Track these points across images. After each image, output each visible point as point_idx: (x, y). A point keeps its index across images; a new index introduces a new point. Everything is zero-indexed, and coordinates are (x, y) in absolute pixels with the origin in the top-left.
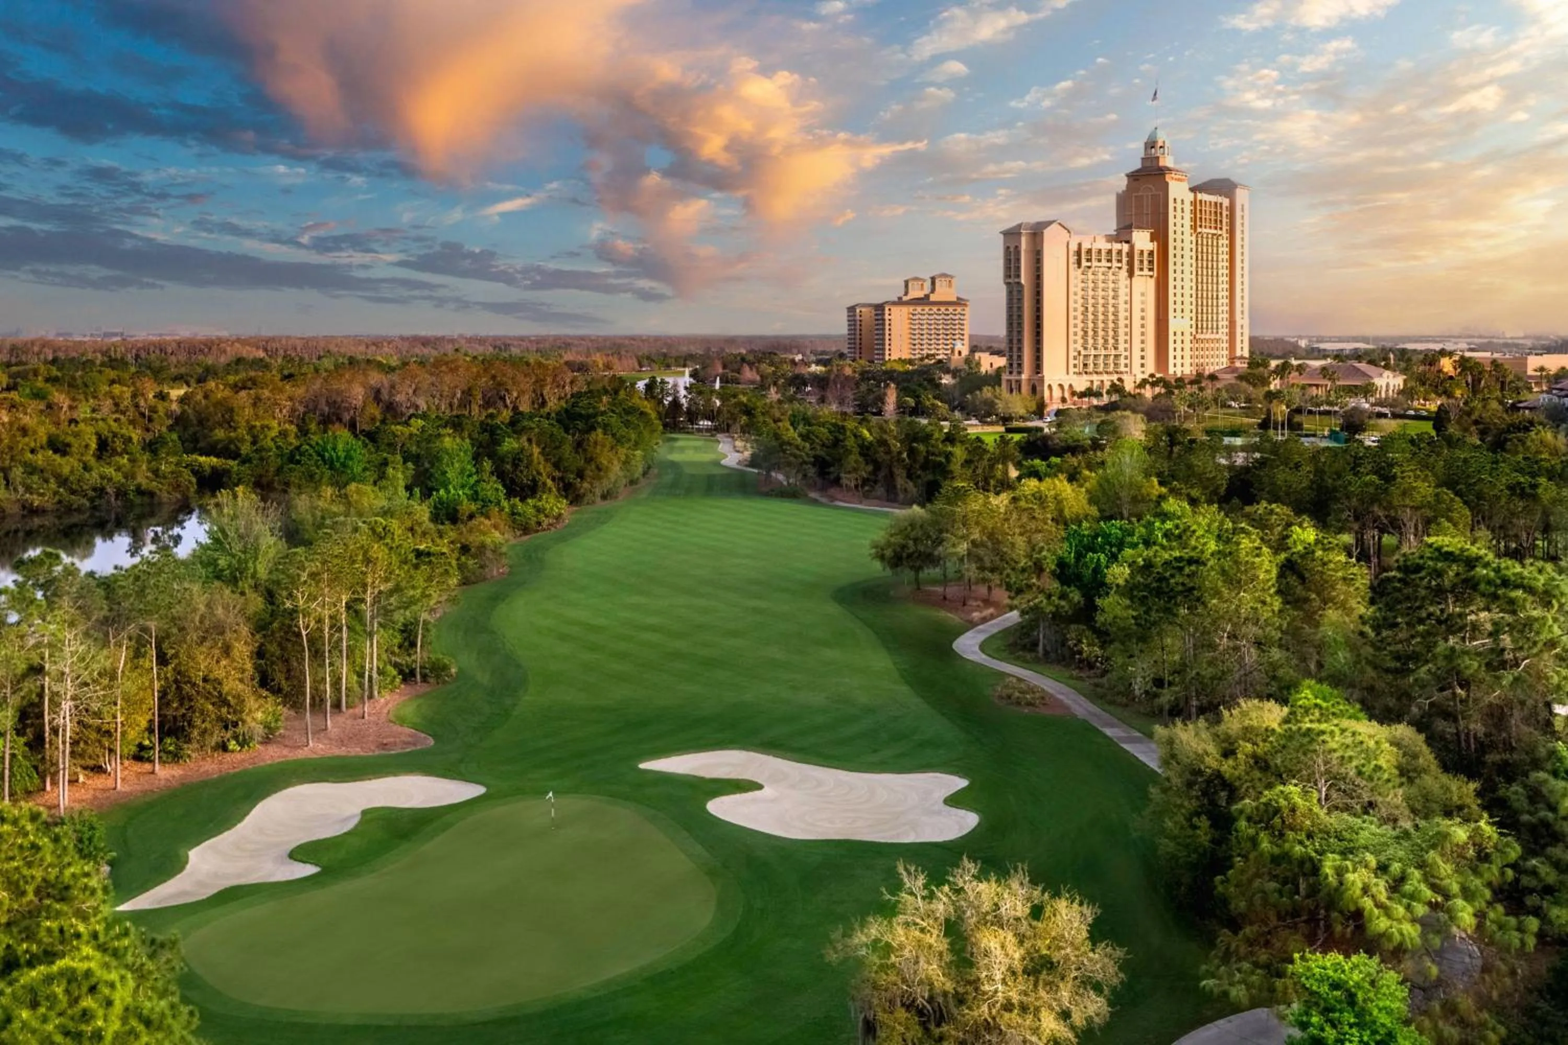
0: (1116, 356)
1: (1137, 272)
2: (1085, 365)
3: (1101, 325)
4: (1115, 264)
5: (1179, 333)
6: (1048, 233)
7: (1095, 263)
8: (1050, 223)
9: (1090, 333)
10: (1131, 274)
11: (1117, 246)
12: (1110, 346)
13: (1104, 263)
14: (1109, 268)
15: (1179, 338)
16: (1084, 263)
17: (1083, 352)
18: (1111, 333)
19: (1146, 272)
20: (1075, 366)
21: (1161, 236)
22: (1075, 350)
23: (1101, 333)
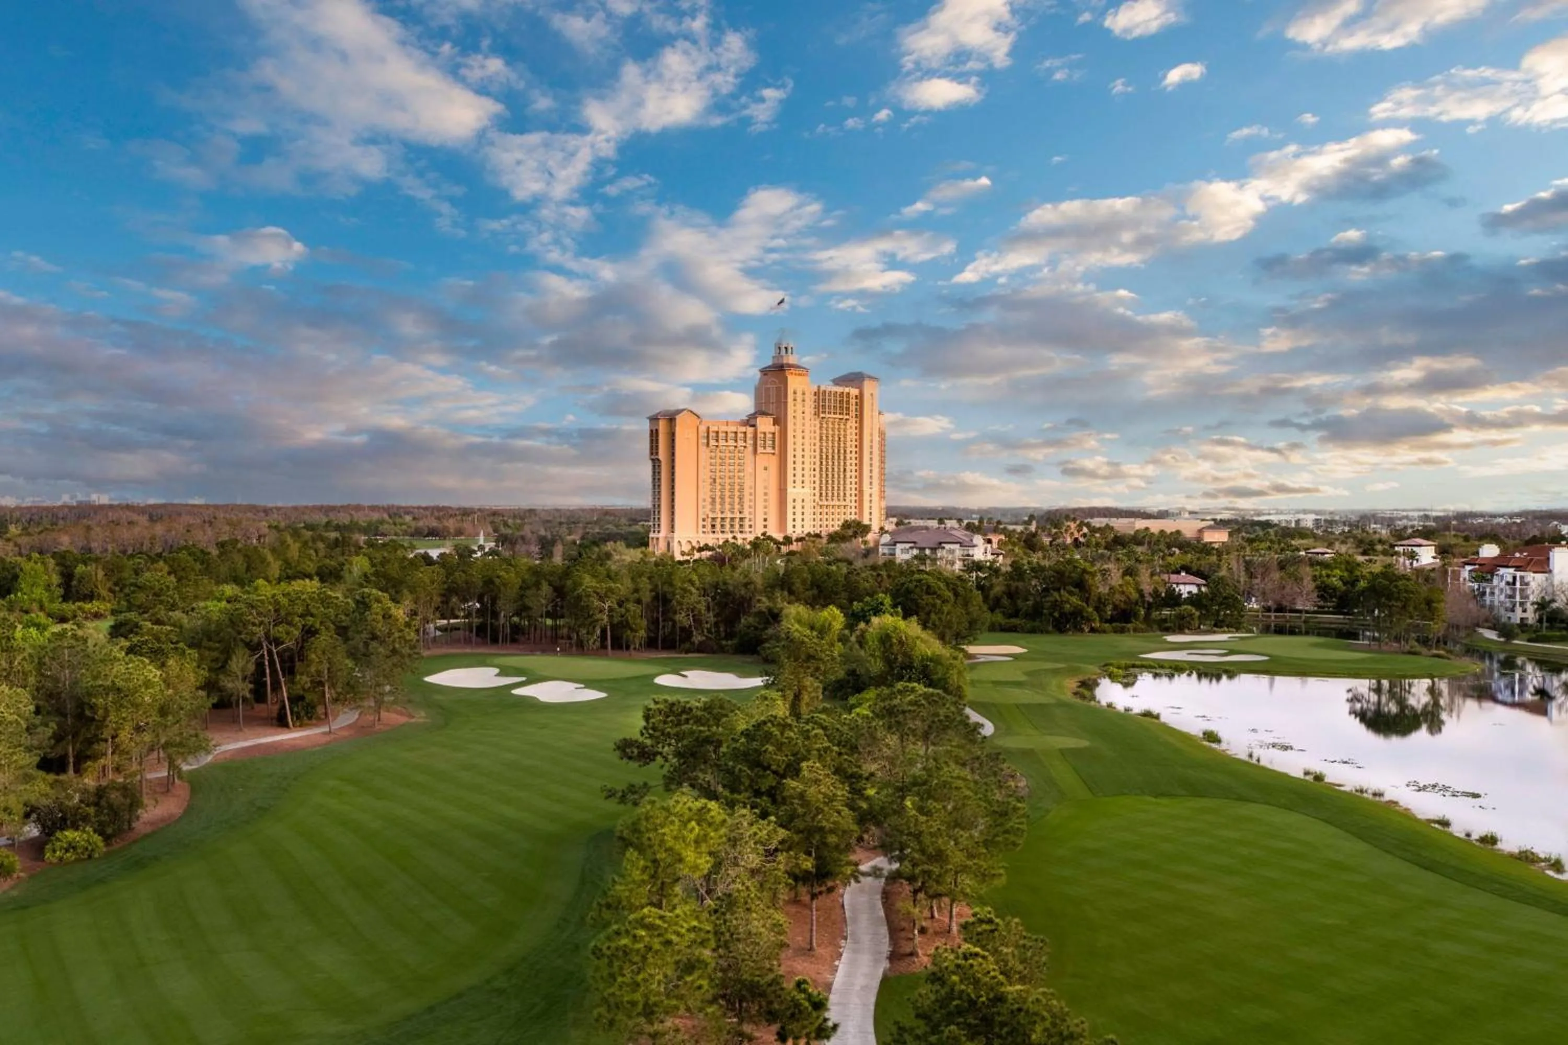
0: (741, 519)
1: (760, 450)
2: (713, 526)
3: (727, 494)
4: (741, 443)
5: (799, 501)
6: (679, 418)
7: (722, 443)
8: (682, 410)
9: (718, 500)
10: (755, 451)
11: (743, 429)
12: (736, 510)
13: (731, 443)
14: (736, 447)
15: (799, 505)
16: (713, 443)
17: (711, 515)
18: (737, 500)
19: (769, 450)
20: (704, 526)
21: (780, 421)
22: (704, 513)
23: (727, 500)
